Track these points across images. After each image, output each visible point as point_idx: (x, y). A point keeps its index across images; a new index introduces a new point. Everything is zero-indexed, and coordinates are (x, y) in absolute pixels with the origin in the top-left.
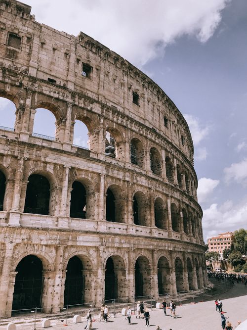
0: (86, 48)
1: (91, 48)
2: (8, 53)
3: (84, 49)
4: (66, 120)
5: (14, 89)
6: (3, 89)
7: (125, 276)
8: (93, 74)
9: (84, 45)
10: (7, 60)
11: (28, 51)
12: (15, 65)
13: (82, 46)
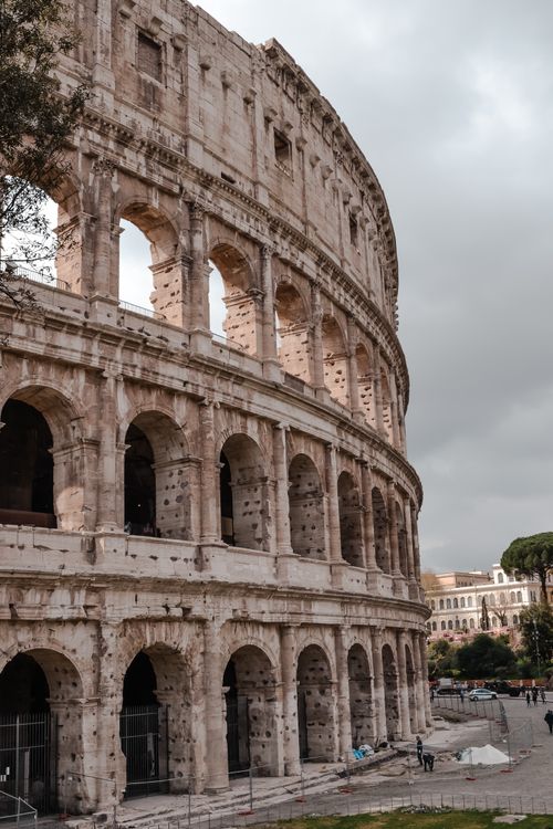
0: (278, 85)
1: (287, 84)
2: (143, 94)
3: (275, 86)
4: (264, 296)
5: (167, 202)
6: (145, 200)
7: (370, 693)
8: (293, 164)
9: (274, 77)
10: (142, 113)
11: (179, 91)
12: (159, 131)
13: (270, 78)
